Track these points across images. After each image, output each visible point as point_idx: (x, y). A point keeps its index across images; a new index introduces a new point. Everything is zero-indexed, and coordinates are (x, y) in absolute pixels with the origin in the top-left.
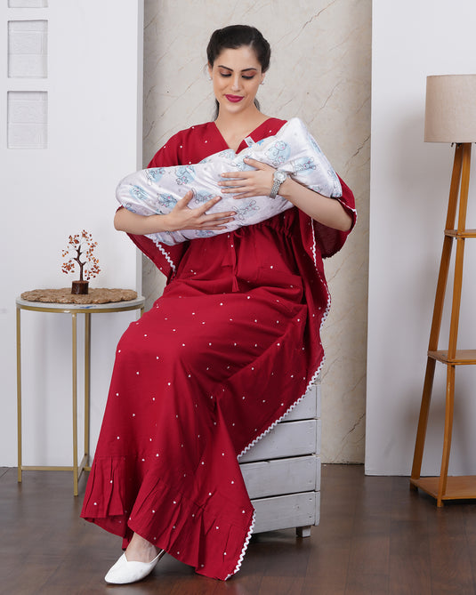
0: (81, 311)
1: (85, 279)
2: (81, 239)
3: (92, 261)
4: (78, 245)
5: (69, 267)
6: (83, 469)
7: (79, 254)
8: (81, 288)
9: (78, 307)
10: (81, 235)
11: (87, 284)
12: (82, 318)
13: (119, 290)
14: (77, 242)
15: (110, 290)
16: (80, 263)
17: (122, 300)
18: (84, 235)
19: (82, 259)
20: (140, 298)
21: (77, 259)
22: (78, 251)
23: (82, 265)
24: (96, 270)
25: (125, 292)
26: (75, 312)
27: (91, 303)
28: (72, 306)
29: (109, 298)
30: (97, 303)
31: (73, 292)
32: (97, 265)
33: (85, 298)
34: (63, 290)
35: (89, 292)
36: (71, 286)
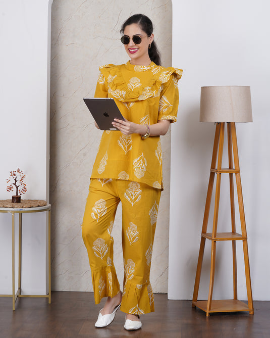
0: (17, 212)
1: (19, 194)
2: (17, 173)
3: (23, 185)
4: (15, 177)
5: (10, 188)
6: (18, 296)
7: (16, 181)
8: (17, 199)
9: (15, 209)
10: (17, 171)
11: (20, 197)
12: (17, 216)
13: (37, 201)
14: (15, 175)
15: (32, 201)
16: (16, 186)
17: (39, 206)
18: (18, 171)
19: (18, 184)
20: (49, 205)
21: (15, 184)
22: (15, 180)
23: (17, 187)
24: (25, 190)
25: (41, 201)
26: (14, 212)
27: (22, 207)
28: (12, 209)
29: (32, 205)
30: (25, 208)
31: (13, 201)
32: (26, 187)
33: (19, 205)
34: (7, 201)
35: (21, 201)
36: (11, 199)
